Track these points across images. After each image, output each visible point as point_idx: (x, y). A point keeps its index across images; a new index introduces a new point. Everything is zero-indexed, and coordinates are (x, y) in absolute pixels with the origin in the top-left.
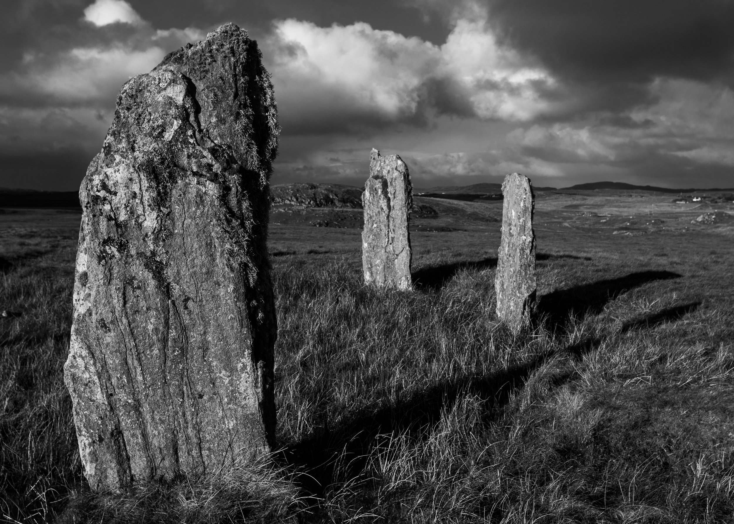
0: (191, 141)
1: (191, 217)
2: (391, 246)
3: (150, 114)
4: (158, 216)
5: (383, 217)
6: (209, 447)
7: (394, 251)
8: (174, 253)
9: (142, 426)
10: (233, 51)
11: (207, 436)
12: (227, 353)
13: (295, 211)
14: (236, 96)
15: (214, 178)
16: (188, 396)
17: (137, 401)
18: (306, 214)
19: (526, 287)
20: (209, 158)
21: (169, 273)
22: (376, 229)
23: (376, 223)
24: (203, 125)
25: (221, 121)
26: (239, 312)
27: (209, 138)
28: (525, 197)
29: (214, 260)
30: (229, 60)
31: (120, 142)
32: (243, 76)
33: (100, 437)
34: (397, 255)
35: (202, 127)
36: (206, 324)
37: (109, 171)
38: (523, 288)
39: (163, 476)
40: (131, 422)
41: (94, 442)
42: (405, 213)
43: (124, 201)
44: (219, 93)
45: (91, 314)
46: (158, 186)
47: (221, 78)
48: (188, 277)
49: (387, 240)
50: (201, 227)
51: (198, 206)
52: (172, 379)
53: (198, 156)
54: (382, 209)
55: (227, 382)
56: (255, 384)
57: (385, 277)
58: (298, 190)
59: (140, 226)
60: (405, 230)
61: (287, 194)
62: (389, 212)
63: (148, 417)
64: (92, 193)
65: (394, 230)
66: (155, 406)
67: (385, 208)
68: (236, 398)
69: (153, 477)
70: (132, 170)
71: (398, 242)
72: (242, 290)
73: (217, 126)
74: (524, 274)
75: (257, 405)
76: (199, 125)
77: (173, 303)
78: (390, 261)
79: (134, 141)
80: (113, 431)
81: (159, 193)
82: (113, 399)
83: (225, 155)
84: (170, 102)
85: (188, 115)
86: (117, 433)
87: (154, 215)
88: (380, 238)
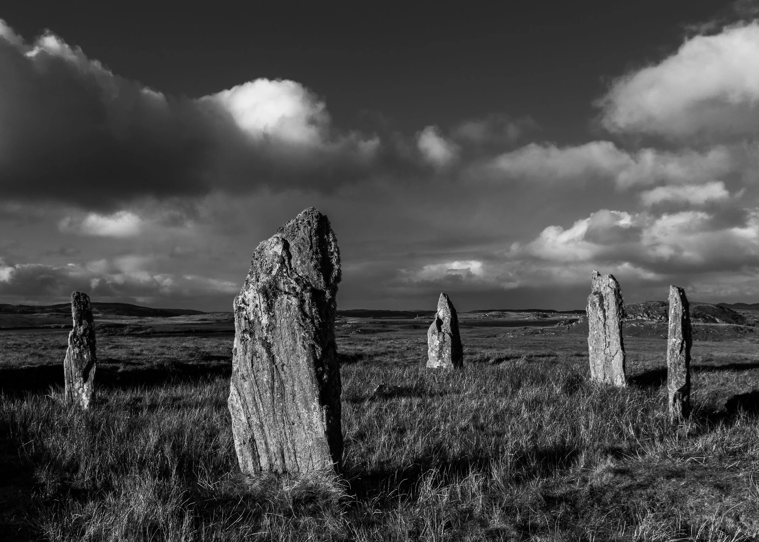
0: (285, 275)
1: (284, 318)
2: (608, 349)
3: (266, 261)
4: (268, 317)
5: (601, 325)
6: (300, 456)
7: (610, 353)
8: (276, 338)
9: (265, 437)
10: (309, 223)
11: (298, 449)
12: (305, 398)
13: (647, 326)
14: (311, 248)
15: (296, 295)
16: (287, 423)
17: (262, 423)
18: (657, 328)
19: (675, 382)
20: (294, 284)
21: (274, 349)
22: (596, 335)
23: (596, 330)
24: (293, 266)
25: (303, 262)
26: (311, 374)
27: (296, 272)
28: (675, 305)
29: (296, 342)
30: (307, 228)
31: (252, 278)
32: (315, 236)
33: (244, 441)
34: (613, 357)
35: (292, 267)
36: (294, 380)
37: (246, 293)
38: (673, 383)
39: (277, 470)
40: (259, 435)
41: (241, 444)
42: (617, 322)
43: (252, 309)
44: (302, 247)
45: (238, 372)
46: (268, 300)
47: (302, 238)
48: (283, 352)
49: (605, 344)
50: (289, 323)
51: (288, 311)
52: (278, 411)
53: (289, 283)
54: (600, 318)
55: (306, 416)
56: (322, 419)
57: (604, 375)
58: (649, 308)
59: (260, 323)
60: (618, 335)
61: (639, 311)
62: (605, 320)
63: (267, 433)
64: (238, 305)
65: (609, 336)
66: (271, 427)
67: (602, 318)
68: (312, 427)
69: (271, 470)
70: (255, 292)
71: (613, 345)
72: (312, 361)
73: (301, 265)
74: (673, 371)
75: (323, 433)
76: (290, 265)
77: (276, 366)
78: (608, 361)
79: (259, 277)
80: (250, 439)
81: (268, 305)
82: (250, 420)
83: (304, 282)
84: (275, 254)
85: (284, 260)
86: (253, 441)
87: (266, 316)
88: (599, 342)
